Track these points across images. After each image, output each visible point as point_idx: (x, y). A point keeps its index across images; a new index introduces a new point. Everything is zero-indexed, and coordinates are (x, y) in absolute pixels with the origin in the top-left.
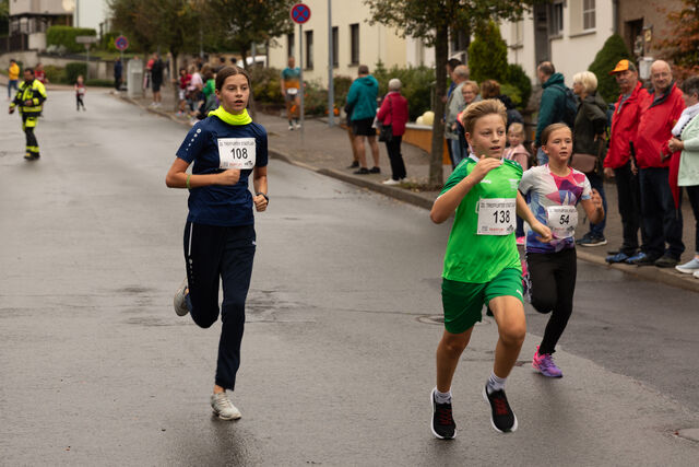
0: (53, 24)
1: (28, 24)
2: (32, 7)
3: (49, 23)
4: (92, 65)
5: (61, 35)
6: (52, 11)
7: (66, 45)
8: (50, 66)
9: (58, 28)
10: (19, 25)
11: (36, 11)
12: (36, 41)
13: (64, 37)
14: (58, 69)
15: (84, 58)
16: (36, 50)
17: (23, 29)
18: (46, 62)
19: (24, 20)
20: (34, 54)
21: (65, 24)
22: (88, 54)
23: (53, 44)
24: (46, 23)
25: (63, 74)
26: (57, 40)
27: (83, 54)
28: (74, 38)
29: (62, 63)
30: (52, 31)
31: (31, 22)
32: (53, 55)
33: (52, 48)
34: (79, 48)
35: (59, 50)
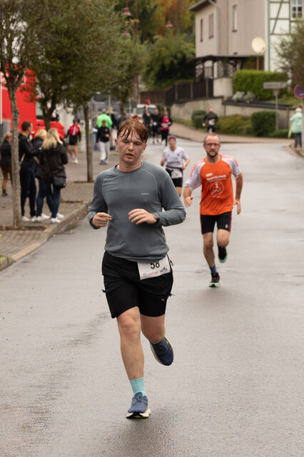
0: (242, 68)
1: (213, 67)
2: (219, 48)
3: (238, 66)
4: (281, 114)
5: (249, 80)
6: (241, 53)
7: (254, 92)
8: (236, 116)
9: (246, 72)
10: (203, 69)
11: (224, 54)
12: (222, 87)
13: (253, 81)
14: (245, 119)
15: (273, 106)
16: (221, 97)
17: (208, 74)
18: (232, 111)
19: (208, 64)
20: (220, 101)
21: (255, 67)
22: (276, 102)
23: (241, 90)
24: (235, 66)
25: (249, 125)
26: (244, 86)
27: (272, 102)
28: (262, 84)
29: (249, 112)
30: (238, 76)
31: (216, 64)
32: (239, 103)
33: (239, 95)
34: (269, 95)
35: (246, 97)
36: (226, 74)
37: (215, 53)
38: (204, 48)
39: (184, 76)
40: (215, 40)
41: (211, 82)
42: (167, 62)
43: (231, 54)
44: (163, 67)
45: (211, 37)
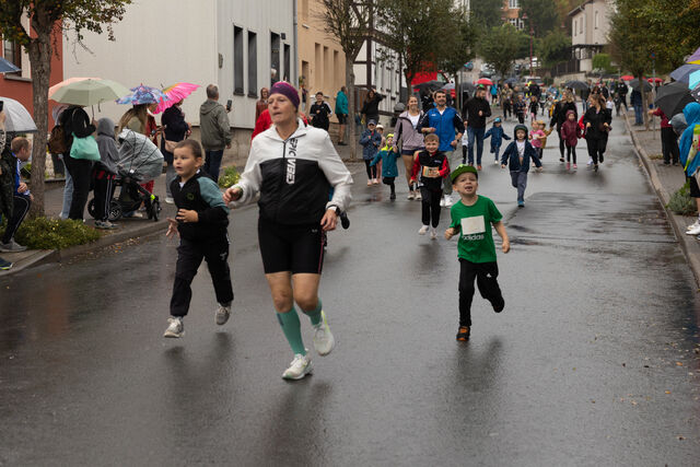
36: (590, 57)
37: (582, 42)
38: (577, 39)
39: (565, 58)
40: (583, 35)
41: (579, 61)
42: (554, 49)
43: (594, 43)
44: (551, 52)
45: (581, 33)
